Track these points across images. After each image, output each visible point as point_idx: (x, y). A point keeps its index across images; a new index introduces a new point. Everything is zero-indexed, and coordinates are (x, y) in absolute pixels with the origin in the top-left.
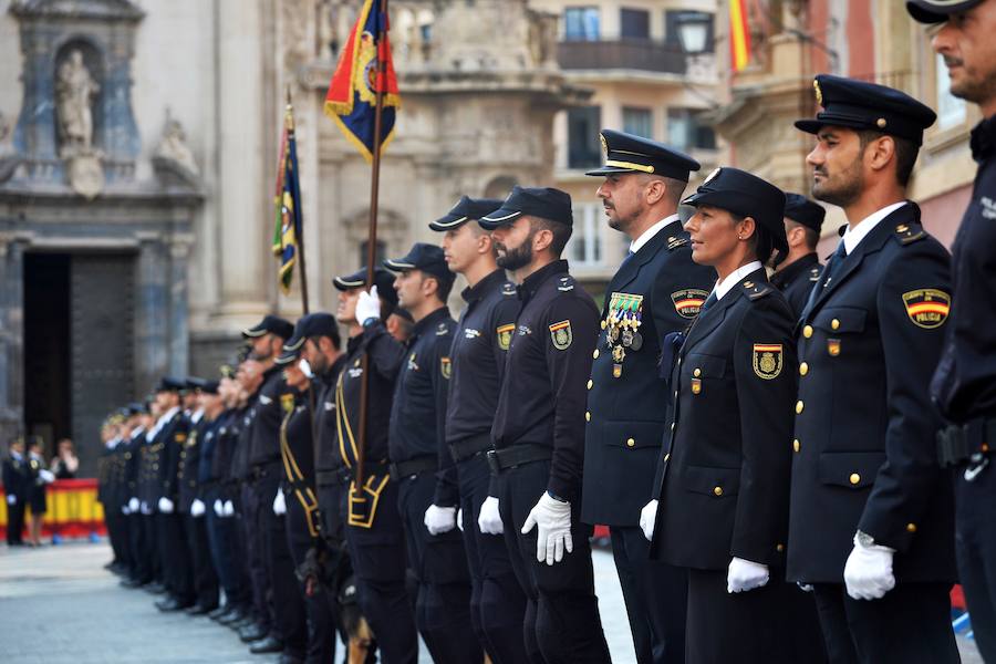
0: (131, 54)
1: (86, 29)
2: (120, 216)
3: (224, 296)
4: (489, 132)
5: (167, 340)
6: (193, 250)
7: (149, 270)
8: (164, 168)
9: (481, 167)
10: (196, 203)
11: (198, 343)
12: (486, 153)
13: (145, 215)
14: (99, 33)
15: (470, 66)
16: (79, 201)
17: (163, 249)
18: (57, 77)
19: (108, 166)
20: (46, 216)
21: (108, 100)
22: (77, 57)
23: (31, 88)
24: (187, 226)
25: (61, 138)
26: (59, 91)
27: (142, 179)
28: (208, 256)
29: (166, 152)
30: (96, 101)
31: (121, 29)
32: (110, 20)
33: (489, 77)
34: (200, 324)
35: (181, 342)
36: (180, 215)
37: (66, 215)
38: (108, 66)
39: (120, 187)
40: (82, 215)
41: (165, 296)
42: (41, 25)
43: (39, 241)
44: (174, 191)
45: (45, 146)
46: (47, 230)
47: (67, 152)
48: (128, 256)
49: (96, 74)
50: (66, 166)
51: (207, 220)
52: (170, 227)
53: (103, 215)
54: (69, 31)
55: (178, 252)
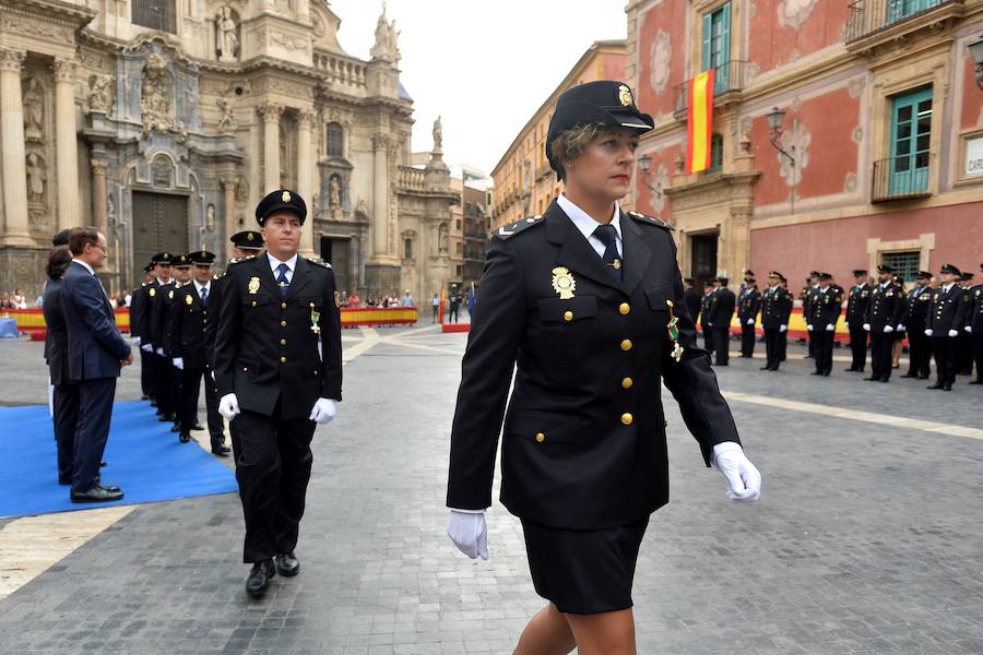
0: (349, 180)
1: (338, 171)
2: (346, 228)
3: (375, 253)
4: (441, 209)
5: (359, 265)
6: (367, 239)
7: (354, 245)
8: (359, 214)
9: (439, 219)
10: (367, 225)
11: (367, 266)
12: (440, 216)
13: (352, 228)
14: (341, 173)
15: (436, 190)
16: (336, 223)
17: (358, 239)
18: (330, 185)
19: (344, 212)
20: (327, 227)
21: (343, 193)
22: (335, 179)
23: (322, 188)
24: (365, 232)
25: (331, 204)
26: (331, 189)
27: (351, 218)
28: (370, 241)
29: (360, 209)
30: (340, 193)
31: (347, 172)
32: (344, 169)
33: (443, 193)
34: (367, 261)
35: (363, 266)
36: (363, 229)
37: (332, 227)
38: (343, 182)
39: (346, 220)
40: (337, 227)
41: (359, 253)
42: (326, 168)
43: (325, 234)
44: (363, 221)
45: (327, 207)
46: (327, 231)
47: (333, 207)
48: (347, 240)
49: (340, 185)
50: (333, 212)
51: (370, 231)
52: (360, 232)
53: (342, 227)
54: (332, 171)
55: (362, 239)
